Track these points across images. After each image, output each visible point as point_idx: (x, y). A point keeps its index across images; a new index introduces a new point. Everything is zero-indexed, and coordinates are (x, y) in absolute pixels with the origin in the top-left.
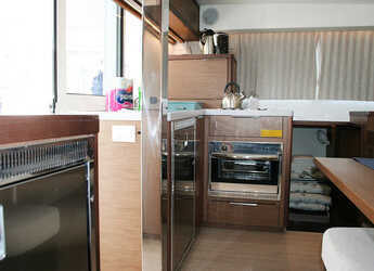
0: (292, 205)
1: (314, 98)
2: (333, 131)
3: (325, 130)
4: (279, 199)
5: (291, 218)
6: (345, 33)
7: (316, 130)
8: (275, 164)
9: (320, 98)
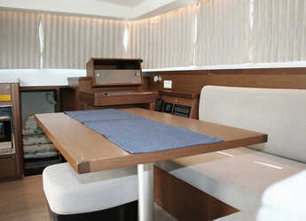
0: (27, 156)
1: (39, 68)
2: (58, 93)
3: (52, 93)
4: (14, 152)
5: (27, 167)
6: (61, 17)
7: (45, 93)
8: (7, 124)
9: (44, 67)
